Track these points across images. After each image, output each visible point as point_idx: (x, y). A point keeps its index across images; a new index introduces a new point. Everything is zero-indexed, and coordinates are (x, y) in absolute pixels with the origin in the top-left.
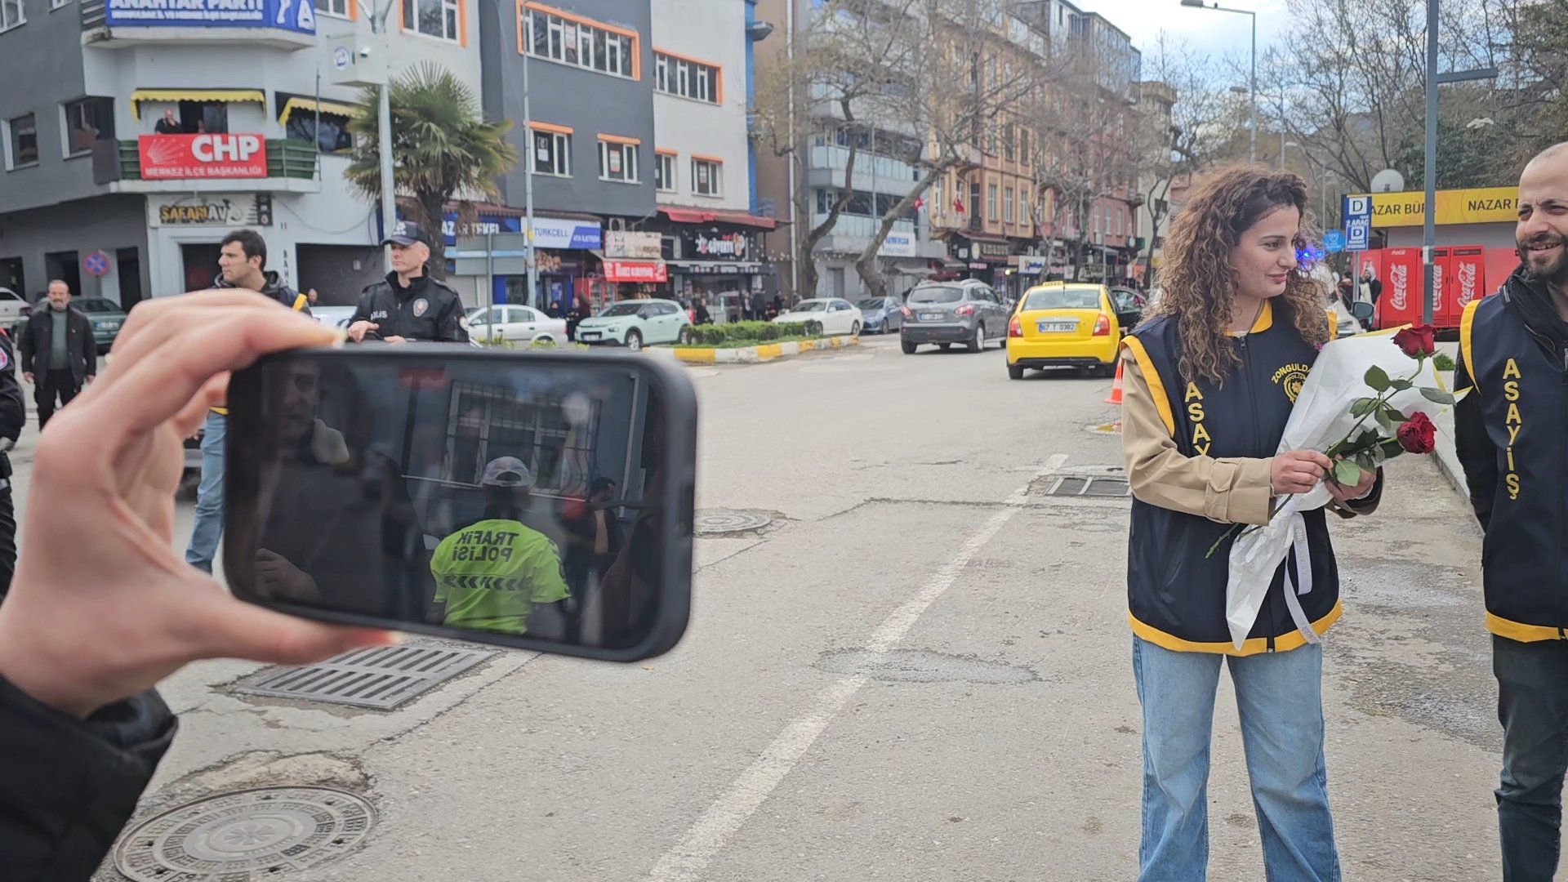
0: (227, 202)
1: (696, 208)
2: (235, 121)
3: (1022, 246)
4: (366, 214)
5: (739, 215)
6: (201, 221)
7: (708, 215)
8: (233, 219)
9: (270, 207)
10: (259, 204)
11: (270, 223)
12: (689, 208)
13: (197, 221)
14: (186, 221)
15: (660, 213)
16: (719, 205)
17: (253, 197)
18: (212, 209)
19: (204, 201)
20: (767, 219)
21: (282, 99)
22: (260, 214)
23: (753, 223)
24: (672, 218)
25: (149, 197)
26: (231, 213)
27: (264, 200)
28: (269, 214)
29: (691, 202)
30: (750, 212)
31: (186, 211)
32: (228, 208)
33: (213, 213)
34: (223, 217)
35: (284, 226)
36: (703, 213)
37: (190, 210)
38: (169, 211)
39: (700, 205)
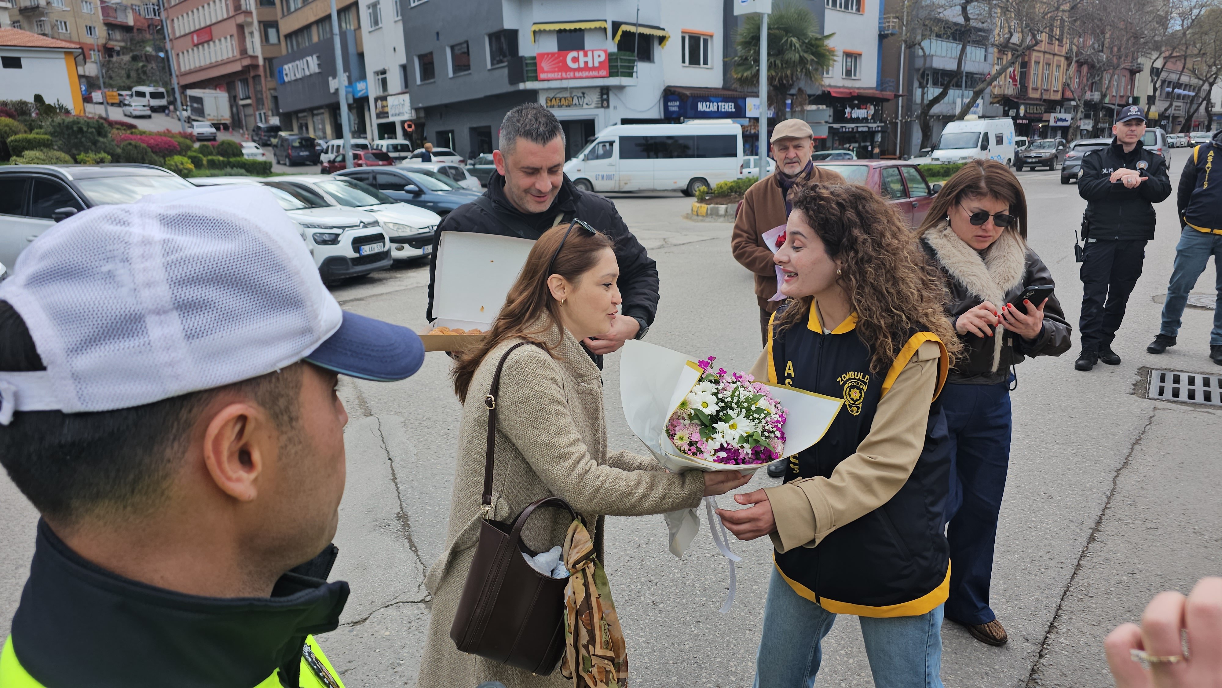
0: (583, 94)
1: (844, 87)
2: (589, 42)
3: (1052, 106)
4: (658, 98)
5: (871, 91)
6: (568, 106)
7: (854, 92)
8: (587, 104)
9: (608, 97)
10: (602, 94)
11: (608, 106)
12: (839, 87)
13: (567, 106)
14: (560, 106)
15: (824, 92)
16: (857, 84)
17: (599, 90)
18: (575, 98)
19: (571, 93)
20: (888, 93)
21: (616, 25)
22: (602, 101)
23: (881, 96)
24: (833, 94)
25: (540, 92)
26: (586, 101)
27: (605, 91)
28: (608, 100)
29: (841, 83)
30: (876, 89)
31: (560, 100)
32: (584, 97)
33: (575, 101)
34: (581, 103)
35: (615, 108)
36: (851, 91)
37: (563, 100)
38: (551, 100)
39: (846, 85)
